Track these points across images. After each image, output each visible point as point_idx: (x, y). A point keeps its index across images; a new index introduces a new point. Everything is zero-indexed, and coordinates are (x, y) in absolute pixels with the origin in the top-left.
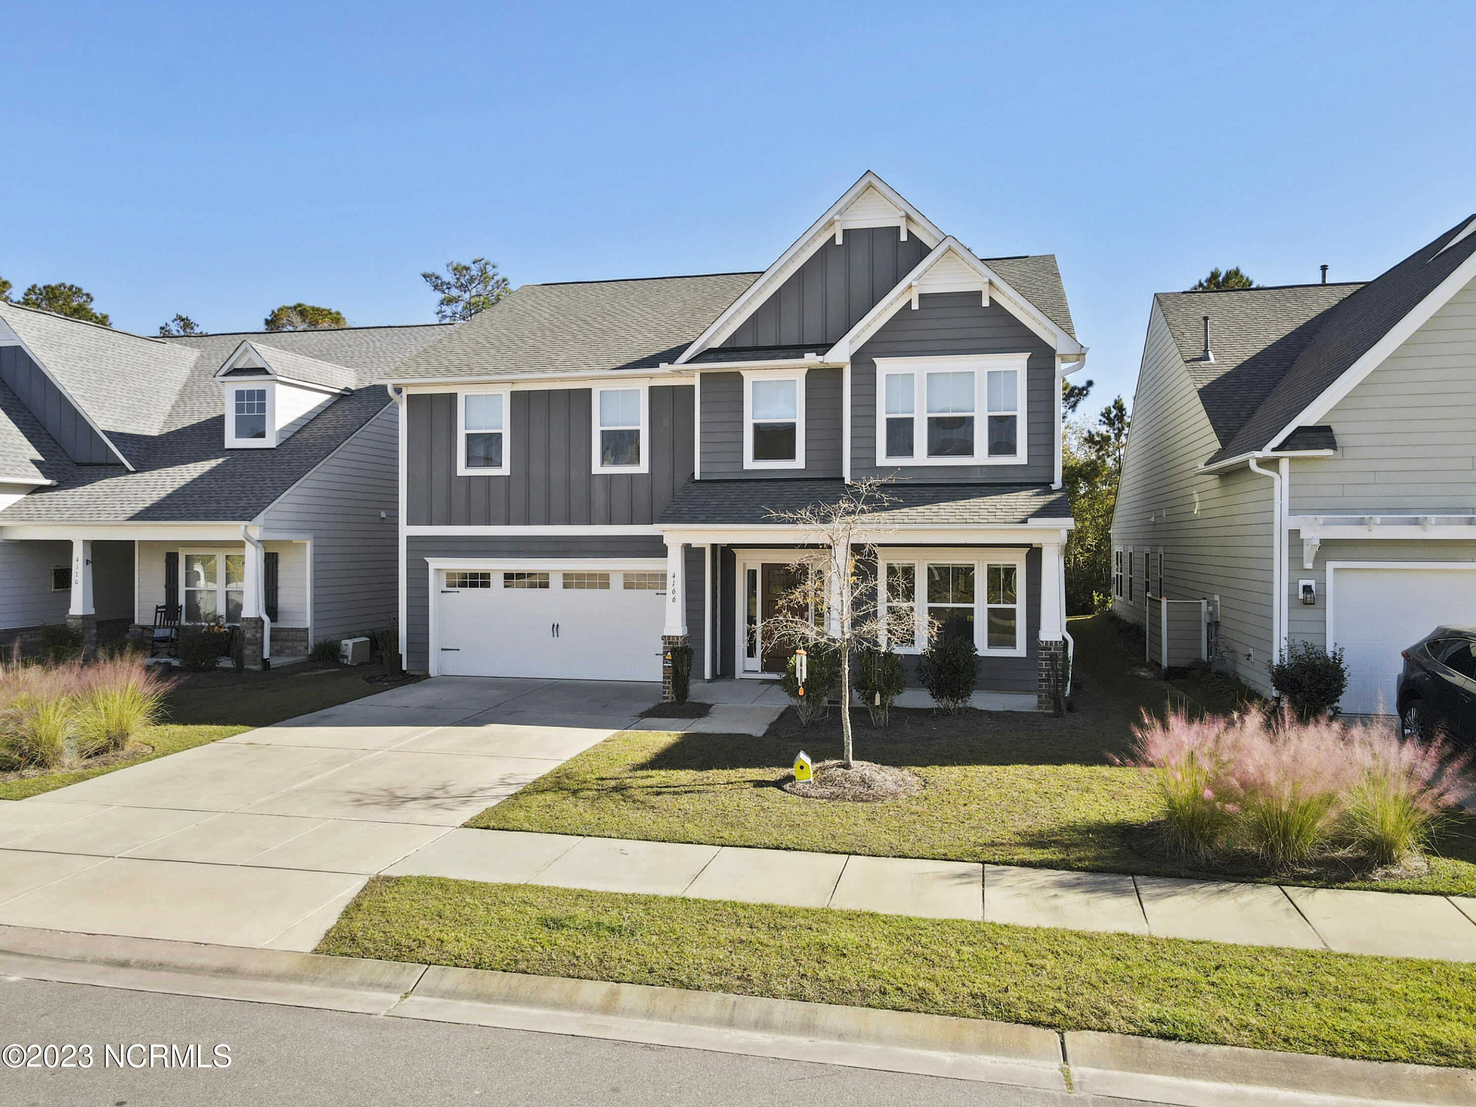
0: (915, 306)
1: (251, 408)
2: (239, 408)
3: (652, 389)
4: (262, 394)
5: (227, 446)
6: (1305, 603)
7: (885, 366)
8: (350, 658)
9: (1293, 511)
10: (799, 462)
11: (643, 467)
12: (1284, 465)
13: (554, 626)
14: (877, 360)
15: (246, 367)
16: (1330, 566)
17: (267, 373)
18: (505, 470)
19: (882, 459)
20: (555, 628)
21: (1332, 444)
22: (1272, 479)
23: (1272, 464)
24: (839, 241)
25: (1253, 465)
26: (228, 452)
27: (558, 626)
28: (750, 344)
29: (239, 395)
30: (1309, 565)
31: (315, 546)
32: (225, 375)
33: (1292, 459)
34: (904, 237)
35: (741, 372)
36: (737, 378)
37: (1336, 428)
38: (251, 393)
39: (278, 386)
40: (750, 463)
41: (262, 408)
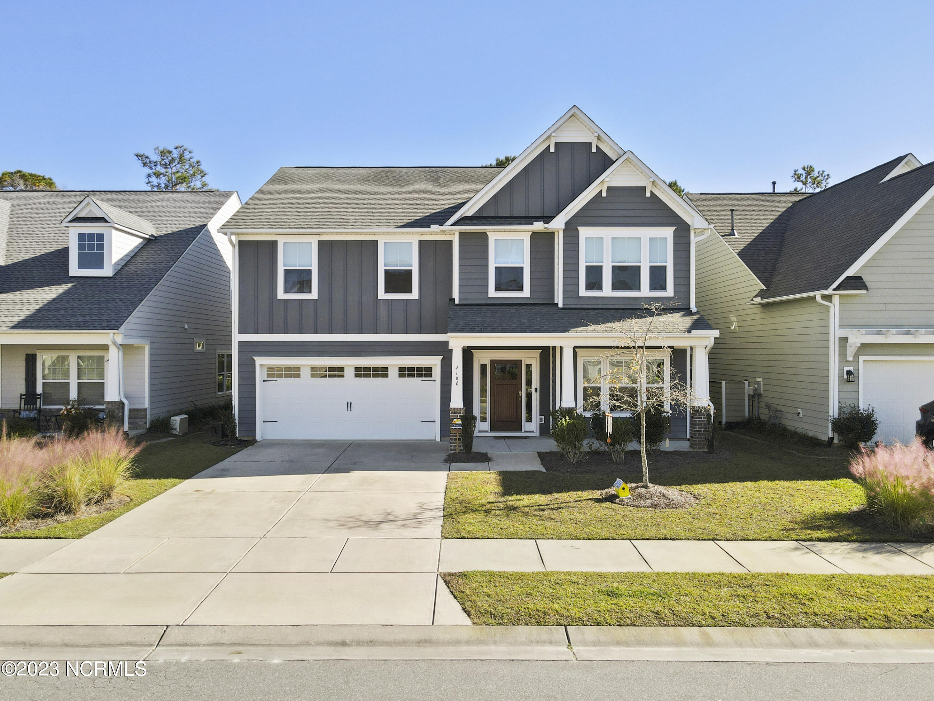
0: (604, 194)
1: (91, 247)
2: (81, 247)
3: (421, 242)
4: (101, 237)
5: (71, 275)
6: (848, 381)
7: (585, 232)
8: (178, 430)
9: (841, 326)
10: (526, 293)
11: (415, 295)
12: (836, 299)
13: (348, 403)
14: (580, 228)
15: (86, 216)
16: (861, 359)
17: (106, 221)
18: (314, 295)
19: (583, 292)
20: (349, 405)
21: (864, 286)
22: (828, 307)
23: (828, 298)
24: (552, 150)
25: (819, 298)
26: (73, 279)
27: (351, 403)
28: (493, 214)
29: (81, 237)
30: (851, 359)
31: (151, 349)
32: (70, 222)
33: (840, 296)
34: (594, 150)
35: (487, 232)
36: (484, 236)
37: (865, 278)
38: (91, 236)
39: (114, 232)
40: (492, 293)
41: (101, 247)
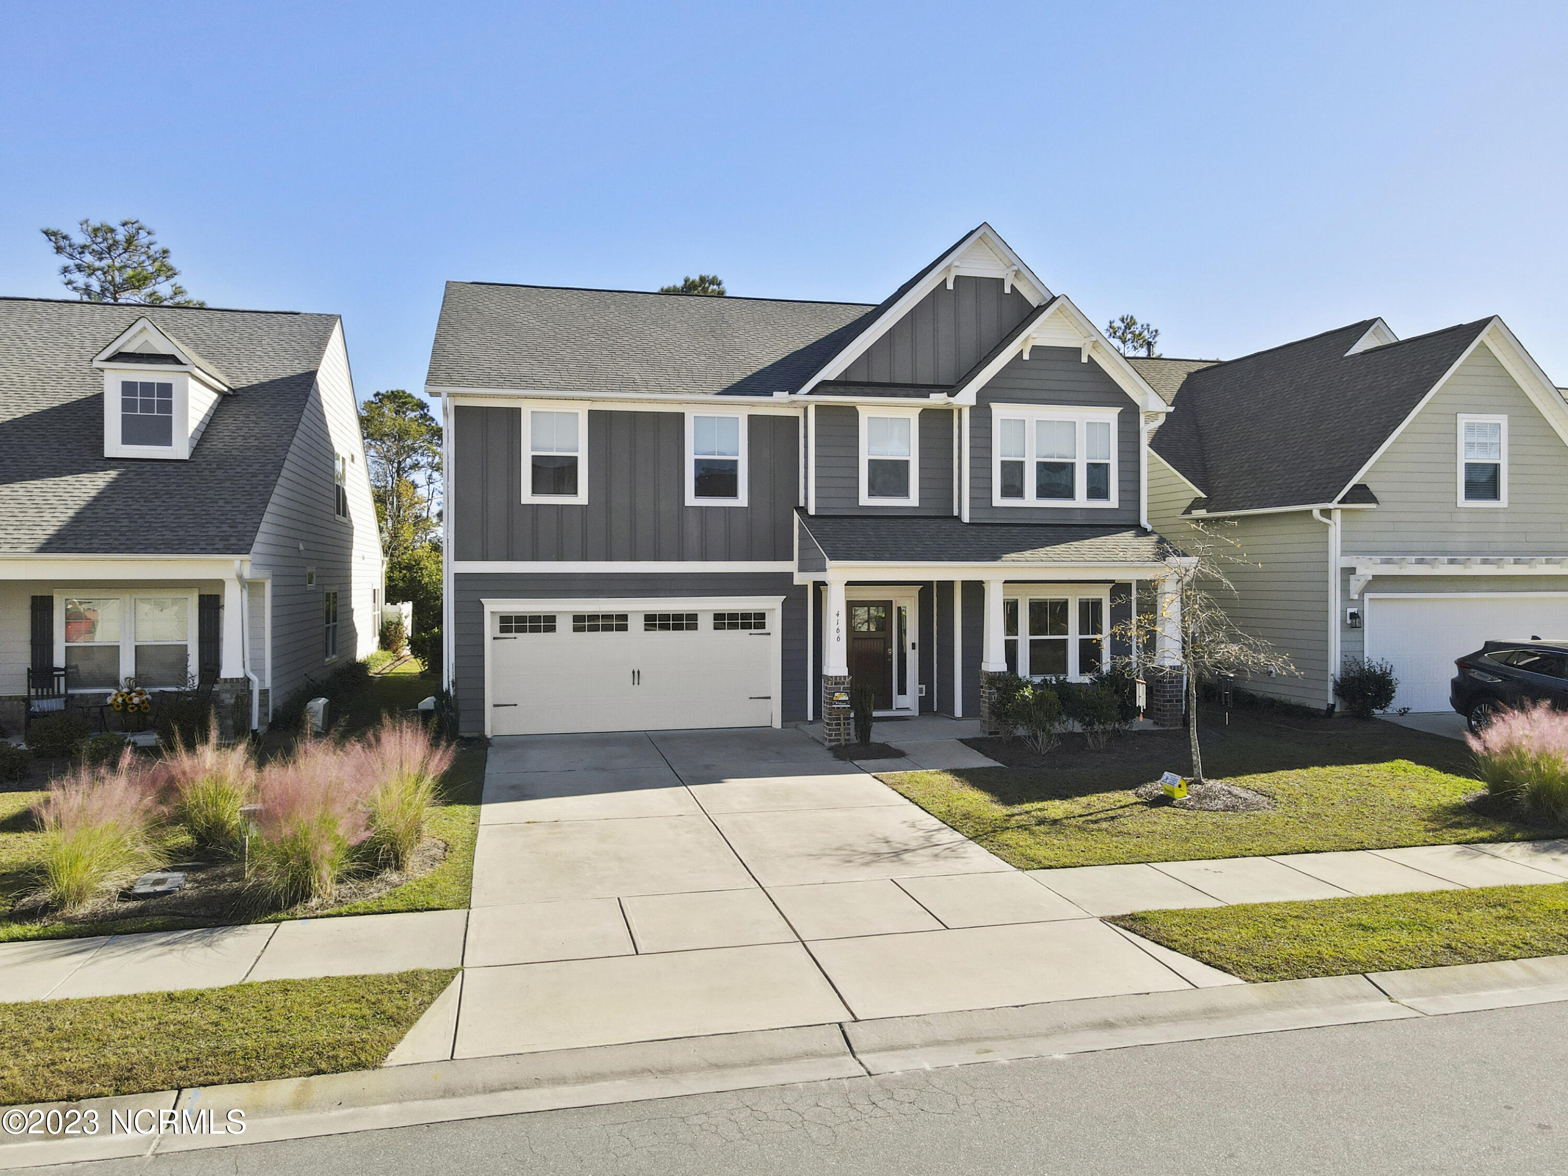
0: (1026, 357)
1: (147, 406)
2: (127, 405)
3: (751, 418)
4: (166, 389)
5: (107, 454)
6: (1353, 626)
7: (1000, 411)
9: (1344, 552)
10: (913, 500)
11: (742, 500)
12: (1337, 516)
13: (634, 672)
14: (993, 405)
15: (138, 352)
16: (1367, 596)
17: (178, 362)
18: (582, 497)
19: (998, 500)
20: (636, 675)
21: (1372, 499)
22: (1327, 525)
23: (1326, 513)
24: (950, 286)
25: (1316, 514)
27: (639, 672)
28: (864, 379)
29: (128, 388)
30: (1356, 597)
31: (273, 586)
32: (108, 360)
33: (1342, 510)
34: (1007, 290)
35: (858, 408)
36: (852, 412)
37: (1372, 487)
38: (147, 388)
39: (191, 382)
40: (865, 499)
41: (167, 407)
